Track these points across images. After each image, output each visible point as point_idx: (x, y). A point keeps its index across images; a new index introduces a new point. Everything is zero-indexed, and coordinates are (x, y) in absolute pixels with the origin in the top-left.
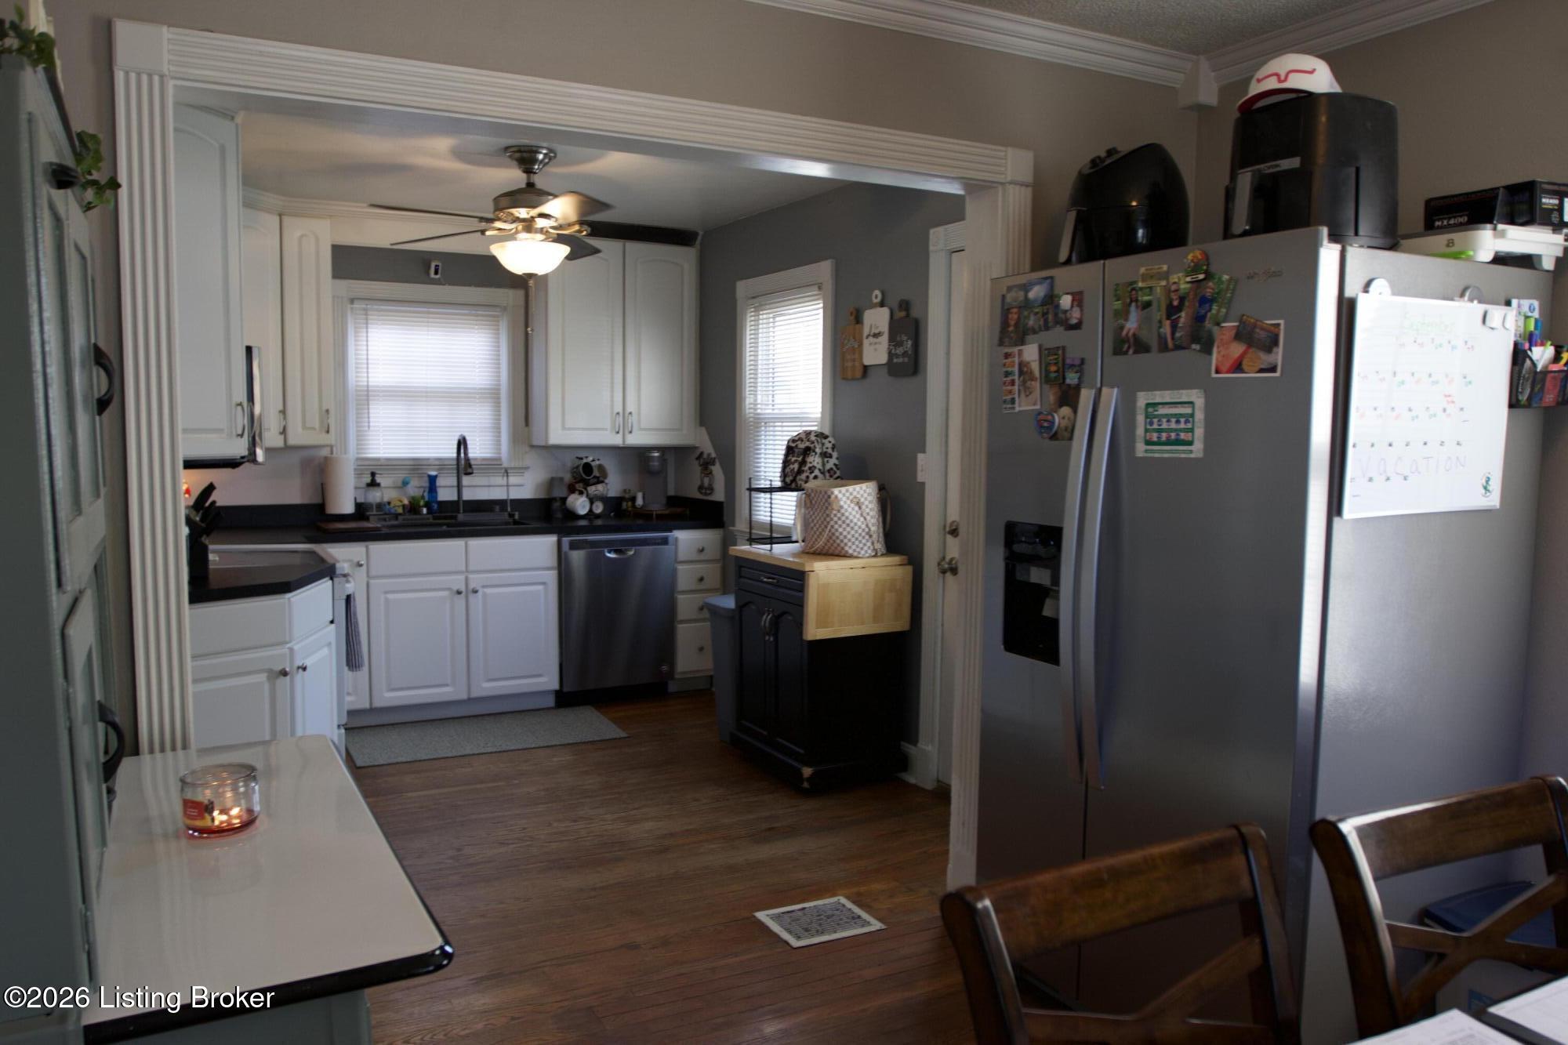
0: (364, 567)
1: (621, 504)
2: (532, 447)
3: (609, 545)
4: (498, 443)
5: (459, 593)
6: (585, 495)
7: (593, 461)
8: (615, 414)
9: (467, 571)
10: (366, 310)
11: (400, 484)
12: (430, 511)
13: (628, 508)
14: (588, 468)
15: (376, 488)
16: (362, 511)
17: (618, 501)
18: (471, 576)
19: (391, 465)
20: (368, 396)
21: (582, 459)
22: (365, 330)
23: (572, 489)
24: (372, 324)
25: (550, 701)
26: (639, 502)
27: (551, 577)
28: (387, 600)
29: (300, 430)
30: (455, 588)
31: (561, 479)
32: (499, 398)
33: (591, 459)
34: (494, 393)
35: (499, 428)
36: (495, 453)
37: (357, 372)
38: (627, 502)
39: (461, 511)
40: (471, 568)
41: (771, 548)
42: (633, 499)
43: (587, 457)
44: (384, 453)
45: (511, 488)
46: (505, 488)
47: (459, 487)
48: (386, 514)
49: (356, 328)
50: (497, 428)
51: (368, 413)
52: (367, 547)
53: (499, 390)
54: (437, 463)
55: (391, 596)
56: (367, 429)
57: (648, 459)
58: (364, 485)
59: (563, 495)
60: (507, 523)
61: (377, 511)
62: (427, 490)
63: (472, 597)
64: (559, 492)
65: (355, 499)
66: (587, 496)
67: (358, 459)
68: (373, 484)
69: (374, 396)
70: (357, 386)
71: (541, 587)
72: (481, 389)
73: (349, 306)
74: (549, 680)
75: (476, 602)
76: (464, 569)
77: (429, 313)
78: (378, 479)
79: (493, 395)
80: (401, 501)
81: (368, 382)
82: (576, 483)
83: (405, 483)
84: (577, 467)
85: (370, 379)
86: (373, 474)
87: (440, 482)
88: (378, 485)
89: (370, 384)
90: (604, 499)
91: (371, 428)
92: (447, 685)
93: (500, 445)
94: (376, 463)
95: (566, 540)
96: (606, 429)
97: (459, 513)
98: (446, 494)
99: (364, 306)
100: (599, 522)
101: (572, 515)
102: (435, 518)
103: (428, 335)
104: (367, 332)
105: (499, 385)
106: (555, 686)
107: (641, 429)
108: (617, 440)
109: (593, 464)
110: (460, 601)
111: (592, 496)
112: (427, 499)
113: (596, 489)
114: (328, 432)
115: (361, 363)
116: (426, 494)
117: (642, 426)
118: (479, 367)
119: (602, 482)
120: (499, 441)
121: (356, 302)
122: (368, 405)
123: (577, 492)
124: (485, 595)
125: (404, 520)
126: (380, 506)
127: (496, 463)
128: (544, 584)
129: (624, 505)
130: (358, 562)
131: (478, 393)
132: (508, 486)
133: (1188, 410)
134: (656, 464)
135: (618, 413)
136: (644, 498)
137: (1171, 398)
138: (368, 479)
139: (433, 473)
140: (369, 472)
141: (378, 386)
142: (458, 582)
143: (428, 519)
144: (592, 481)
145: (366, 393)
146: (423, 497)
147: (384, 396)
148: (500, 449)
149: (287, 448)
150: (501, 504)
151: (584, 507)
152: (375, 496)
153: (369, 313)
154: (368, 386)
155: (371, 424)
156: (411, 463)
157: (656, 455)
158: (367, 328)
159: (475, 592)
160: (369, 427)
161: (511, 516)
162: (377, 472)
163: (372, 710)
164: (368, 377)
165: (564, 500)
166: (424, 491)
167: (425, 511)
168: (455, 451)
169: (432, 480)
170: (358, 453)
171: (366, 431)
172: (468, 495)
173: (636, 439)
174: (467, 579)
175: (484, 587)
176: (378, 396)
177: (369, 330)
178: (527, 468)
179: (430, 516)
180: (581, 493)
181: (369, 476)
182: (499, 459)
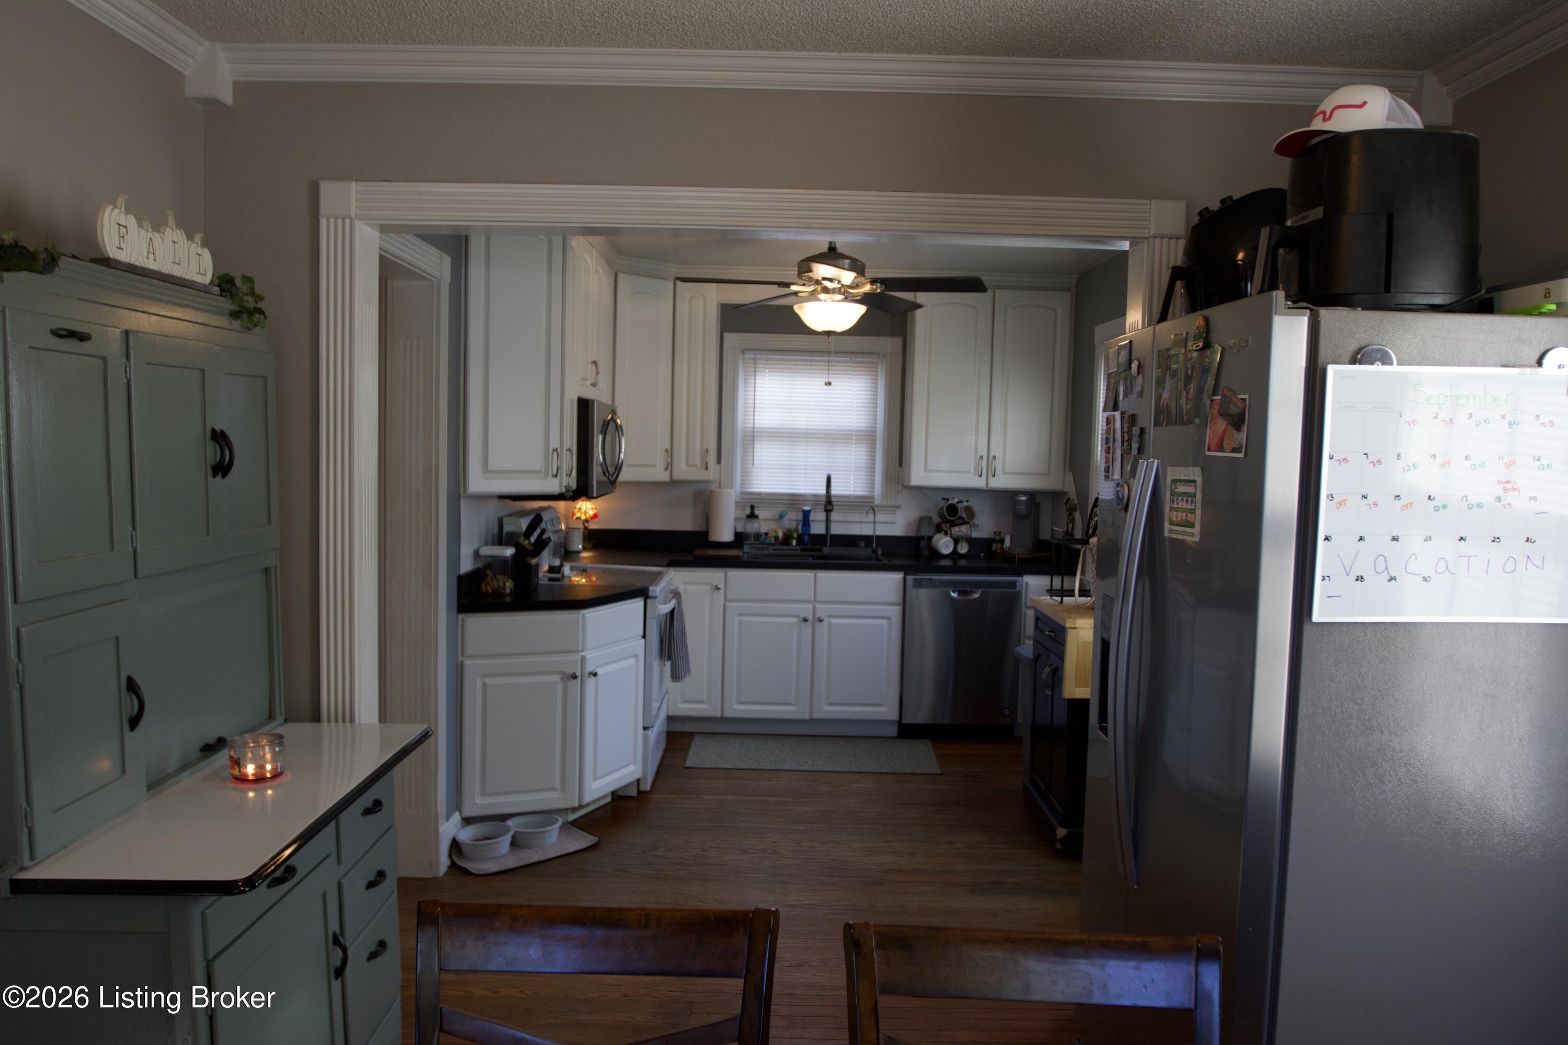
0: (722, 591)
1: (990, 547)
2: (905, 487)
3: (954, 585)
4: (872, 482)
5: (805, 620)
6: (949, 536)
7: (958, 502)
8: (978, 458)
9: (815, 601)
10: (755, 359)
11: (777, 517)
12: (799, 543)
13: (997, 549)
14: (952, 509)
15: (754, 520)
16: (740, 538)
17: (988, 542)
18: (818, 606)
19: (770, 499)
20: (753, 436)
21: (948, 500)
22: (753, 377)
23: (939, 529)
24: (759, 372)
25: (893, 731)
26: (1007, 544)
27: (895, 612)
28: (740, 622)
29: (683, 466)
30: (803, 616)
31: (930, 519)
32: (875, 440)
33: (956, 500)
34: (870, 436)
35: (874, 468)
36: (865, 491)
37: (745, 415)
38: (997, 543)
39: (828, 544)
40: (818, 598)
41: (1062, 600)
42: (1002, 541)
43: (954, 498)
44: (765, 488)
45: (877, 525)
46: (872, 525)
47: (828, 522)
48: (762, 544)
49: (745, 375)
50: (871, 469)
51: (753, 452)
52: (726, 573)
53: (875, 432)
54: (813, 499)
55: (744, 619)
56: (751, 466)
57: (1016, 502)
58: (744, 516)
59: (930, 534)
60: (870, 559)
61: (754, 541)
62: (801, 524)
63: (818, 625)
64: (925, 532)
65: (735, 528)
66: (951, 537)
67: (742, 493)
68: (752, 516)
69: (758, 436)
70: (744, 428)
71: (884, 622)
72: (856, 431)
73: (741, 356)
74: (888, 711)
75: (822, 629)
76: (812, 599)
77: (811, 361)
78: (757, 512)
79: (869, 436)
80: (776, 532)
81: (754, 424)
82: (943, 523)
83: (781, 517)
84: (942, 508)
85: (756, 422)
86: (752, 507)
87: (812, 517)
88: (757, 517)
89: (756, 426)
90: (971, 541)
91: (755, 466)
92: (791, 704)
93: (874, 484)
94: (759, 497)
95: (910, 578)
96: (968, 472)
97: (825, 545)
98: (818, 528)
99: (754, 356)
100: (963, 563)
101: (936, 554)
102: (802, 550)
103: (810, 381)
104: (755, 379)
105: (876, 427)
106: (894, 716)
107: (1005, 473)
108: (980, 483)
109: (960, 506)
110: (807, 629)
111: (955, 537)
112: (800, 531)
113: (963, 530)
114: (706, 469)
115: (749, 407)
116: (800, 527)
117: (1006, 471)
118: (857, 411)
119: (968, 523)
120: (874, 480)
121: (746, 352)
122: (753, 444)
123: (943, 532)
124: (830, 624)
125: (774, 550)
126: (757, 536)
127: (868, 500)
128: (888, 618)
129: (994, 546)
130: (716, 586)
131: (856, 435)
132: (874, 523)
133: (1190, 489)
134: (1024, 507)
135: (982, 457)
136: (1011, 540)
137: (1185, 476)
138: (748, 512)
139: (807, 508)
140: (749, 505)
141: (763, 428)
142: (806, 610)
143: (796, 550)
144: (958, 522)
145: (752, 434)
146: (797, 530)
147: (767, 436)
148: (873, 488)
149: (674, 483)
150: (868, 539)
151: (947, 546)
152: (754, 527)
153: (757, 361)
154: (754, 428)
155: (755, 462)
156: (788, 498)
157: (1024, 498)
158: (755, 375)
159: (820, 620)
160: (753, 464)
161: (875, 551)
162: (756, 505)
163: (723, 720)
164: (754, 420)
165: (930, 538)
166: (798, 525)
167: (794, 542)
168: (825, 488)
169: (806, 514)
170: (742, 488)
171: (749, 468)
172: (836, 530)
173: (999, 482)
174: (814, 609)
175: (829, 617)
176: (763, 436)
177: (757, 377)
178: (898, 507)
179: (798, 548)
180: (946, 534)
181: (749, 508)
182: (872, 497)
